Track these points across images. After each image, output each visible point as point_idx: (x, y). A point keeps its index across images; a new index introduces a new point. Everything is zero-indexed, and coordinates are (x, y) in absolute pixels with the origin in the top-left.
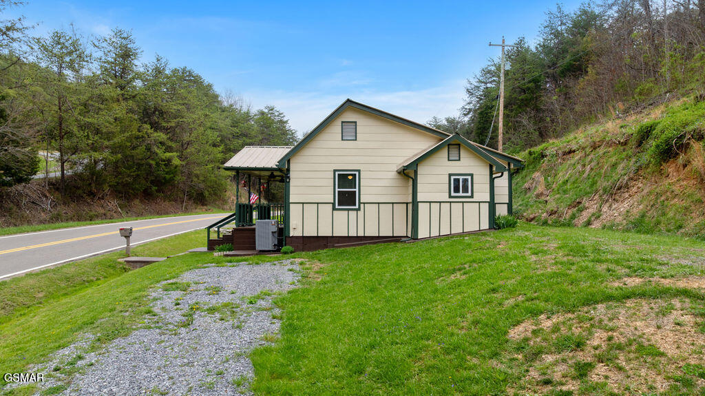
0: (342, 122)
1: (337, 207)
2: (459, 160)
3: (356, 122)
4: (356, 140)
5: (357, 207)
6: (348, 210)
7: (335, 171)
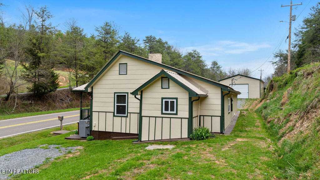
0: (120, 64)
1: (115, 115)
2: (169, 88)
3: (127, 64)
4: (127, 74)
5: (126, 115)
6: (121, 117)
7: (115, 93)
